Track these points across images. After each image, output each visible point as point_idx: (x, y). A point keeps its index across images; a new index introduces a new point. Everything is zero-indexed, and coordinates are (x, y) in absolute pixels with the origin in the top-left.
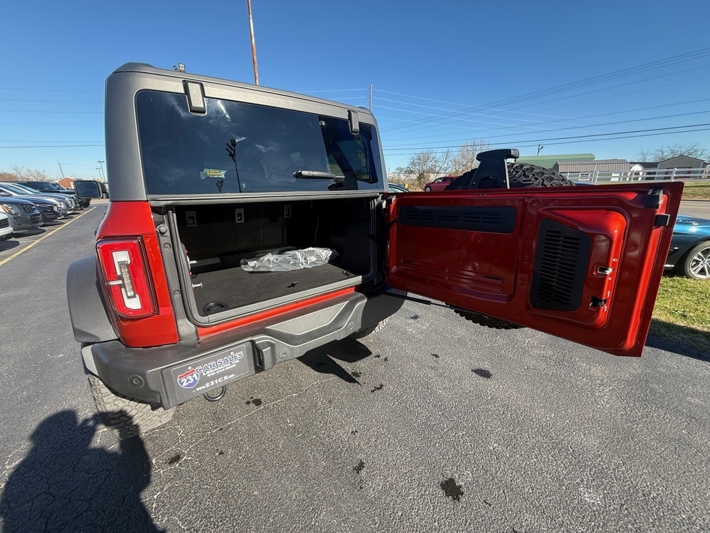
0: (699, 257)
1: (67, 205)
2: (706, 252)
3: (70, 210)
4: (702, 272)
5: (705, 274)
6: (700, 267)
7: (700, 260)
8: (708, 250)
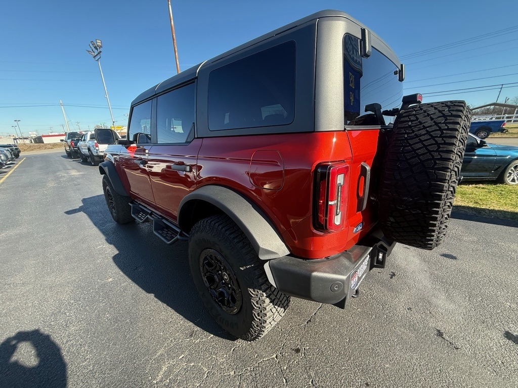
0: (512, 170)
1: (6, 156)
2: (515, 167)
3: (9, 161)
4: (513, 180)
5: (515, 182)
6: (512, 177)
7: (512, 172)
8: (517, 166)
